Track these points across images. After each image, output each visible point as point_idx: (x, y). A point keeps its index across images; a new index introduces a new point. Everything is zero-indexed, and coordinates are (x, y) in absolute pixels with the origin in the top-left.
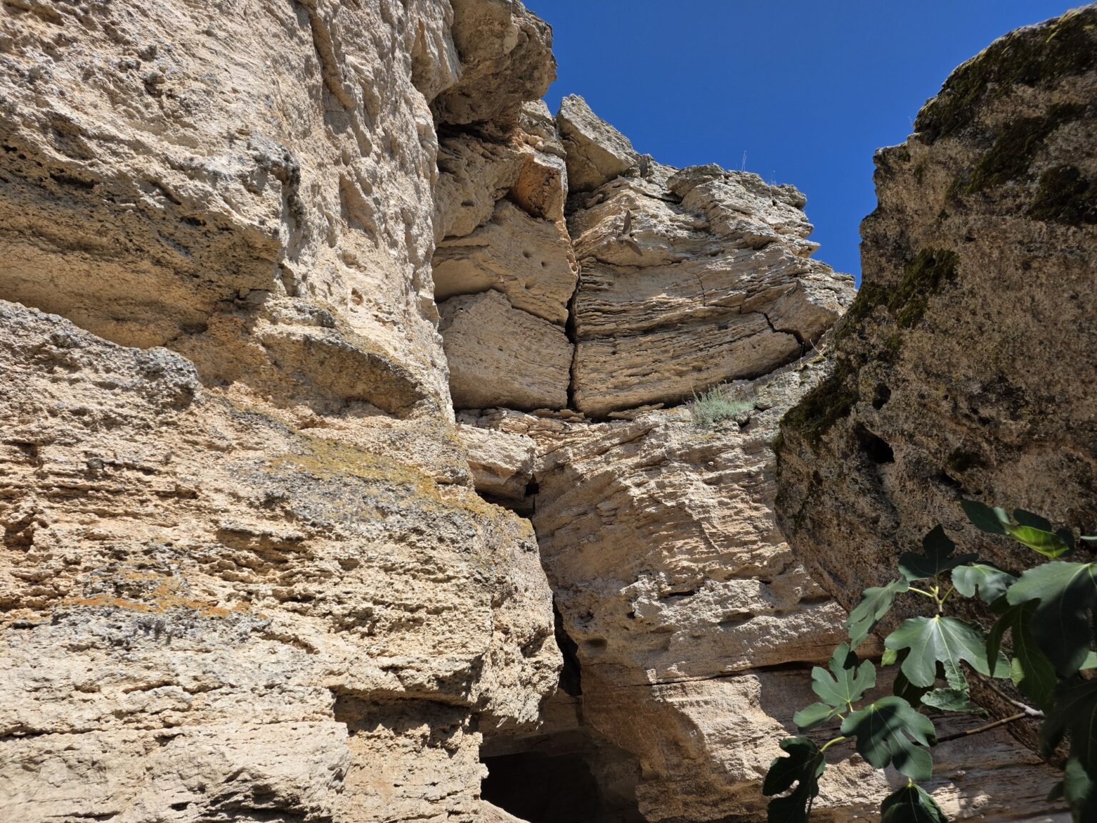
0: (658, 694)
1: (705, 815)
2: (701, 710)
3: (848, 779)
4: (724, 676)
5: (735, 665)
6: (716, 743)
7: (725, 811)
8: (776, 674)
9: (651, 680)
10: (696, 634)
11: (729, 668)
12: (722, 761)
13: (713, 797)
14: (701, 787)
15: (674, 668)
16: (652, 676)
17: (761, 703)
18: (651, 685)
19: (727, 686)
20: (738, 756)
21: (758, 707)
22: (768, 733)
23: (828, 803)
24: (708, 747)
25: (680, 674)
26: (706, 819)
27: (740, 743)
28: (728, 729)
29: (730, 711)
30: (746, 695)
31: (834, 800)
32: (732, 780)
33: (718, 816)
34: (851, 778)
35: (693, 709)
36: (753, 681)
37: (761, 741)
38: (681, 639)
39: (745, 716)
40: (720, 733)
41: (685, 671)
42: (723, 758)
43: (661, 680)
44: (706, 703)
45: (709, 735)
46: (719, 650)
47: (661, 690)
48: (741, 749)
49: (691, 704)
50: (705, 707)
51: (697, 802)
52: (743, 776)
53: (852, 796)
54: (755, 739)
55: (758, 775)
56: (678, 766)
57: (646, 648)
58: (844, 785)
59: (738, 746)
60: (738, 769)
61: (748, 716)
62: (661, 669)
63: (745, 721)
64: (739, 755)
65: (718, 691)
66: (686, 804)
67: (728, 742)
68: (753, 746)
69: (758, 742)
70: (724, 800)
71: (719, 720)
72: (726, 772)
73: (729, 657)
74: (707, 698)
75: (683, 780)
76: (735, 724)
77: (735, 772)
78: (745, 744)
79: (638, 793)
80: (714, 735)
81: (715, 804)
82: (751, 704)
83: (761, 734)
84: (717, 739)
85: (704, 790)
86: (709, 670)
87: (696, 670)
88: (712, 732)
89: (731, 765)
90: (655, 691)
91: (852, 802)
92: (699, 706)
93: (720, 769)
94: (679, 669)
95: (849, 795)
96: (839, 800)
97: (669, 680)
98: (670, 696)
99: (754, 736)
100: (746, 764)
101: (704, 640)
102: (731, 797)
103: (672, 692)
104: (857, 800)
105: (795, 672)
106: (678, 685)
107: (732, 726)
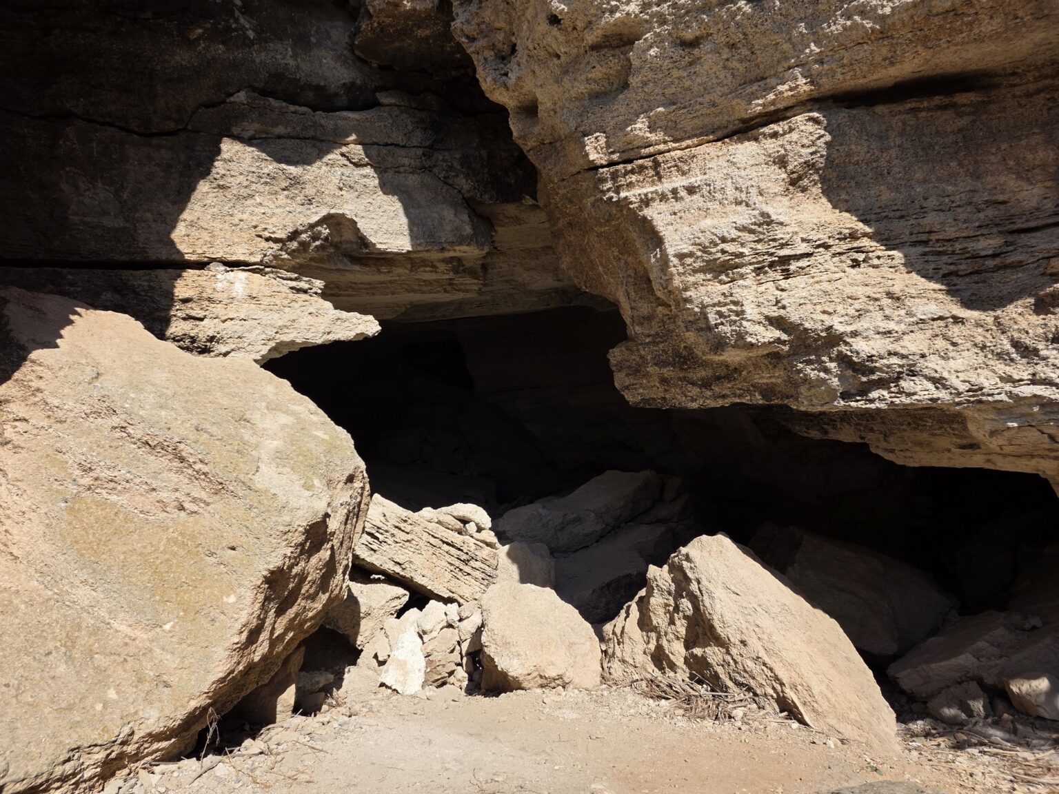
0: (609, 185)
1: (693, 400)
2: (678, 206)
3: (1016, 344)
4: (746, 129)
5: (771, 96)
6: (695, 271)
7: (724, 397)
8: (880, 109)
9: (593, 156)
10: (689, 35)
11: (757, 107)
12: (704, 307)
13: (702, 373)
14: (680, 356)
15: (640, 127)
16: (595, 150)
17: (823, 180)
18: (595, 168)
19: (745, 151)
20: (736, 297)
21: (816, 190)
22: (826, 247)
23: (943, 395)
24: (677, 282)
25: (653, 137)
26: (694, 405)
27: (747, 270)
28: (724, 240)
29: (738, 203)
30: (782, 162)
31: (963, 387)
32: (720, 344)
33: (712, 404)
34: (1027, 341)
35: (663, 207)
36: (810, 127)
37: (803, 263)
38: (652, 52)
39: (768, 209)
40: (704, 250)
41: (666, 130)
42: (707, 300)
43: (615, 157)
44: (691, 190)
45: (681, 256)
46: (741, 67)
47: (614, 176)
48: (749, 282)
49: (663, 198)
50: (688, 198)
51: (680, 379)
52: (740, 336)
53: (1015, 382)
54: (786, 260)
55: (777, 334)
56: (649, 318)
57: (582, 88)
58: (1000, 356)
59: (742, 276)
60: (733, 323)
61: (778, 209)
62: (615, 132)
63: (767, 220)
64: (739, 293)
65: (722, 162)
66: (664, 381)
67: (722, 269)
68: (778, 276)
69: (793, 266)
70: (718, 378)
71: (707, 223)
72: (709, 328)
73: (761, 80)
74: (695, 179)
75: (655, 343)
76: (743, 229)
77: (727, 329)
78: (759, 271)
79: (613, 361)
80: (691, 255)
81: (706, 384)
82: (793, 183)
83: (803, 248)
84: (698, 264)
85: (685, 360)
86: (717, 121)
87: (688, 124)
88: (686, 248)
89: (720, 314)
90: (603, 180)
91: (1010, 395)
92: (677, 199)
93: (700, 323)
94: (652, 128)
95: (1008, 379)
96: (976, 389)
97: (632, 154)
98: (630, 185)
99: (785, 252)
100: (751, 311)
101: (706, 46)
102: (731, 373)
103: (634, 178)
104: (1027, 391)
105: (937, 100)
106: (647, 162)
107: (735, 234)
